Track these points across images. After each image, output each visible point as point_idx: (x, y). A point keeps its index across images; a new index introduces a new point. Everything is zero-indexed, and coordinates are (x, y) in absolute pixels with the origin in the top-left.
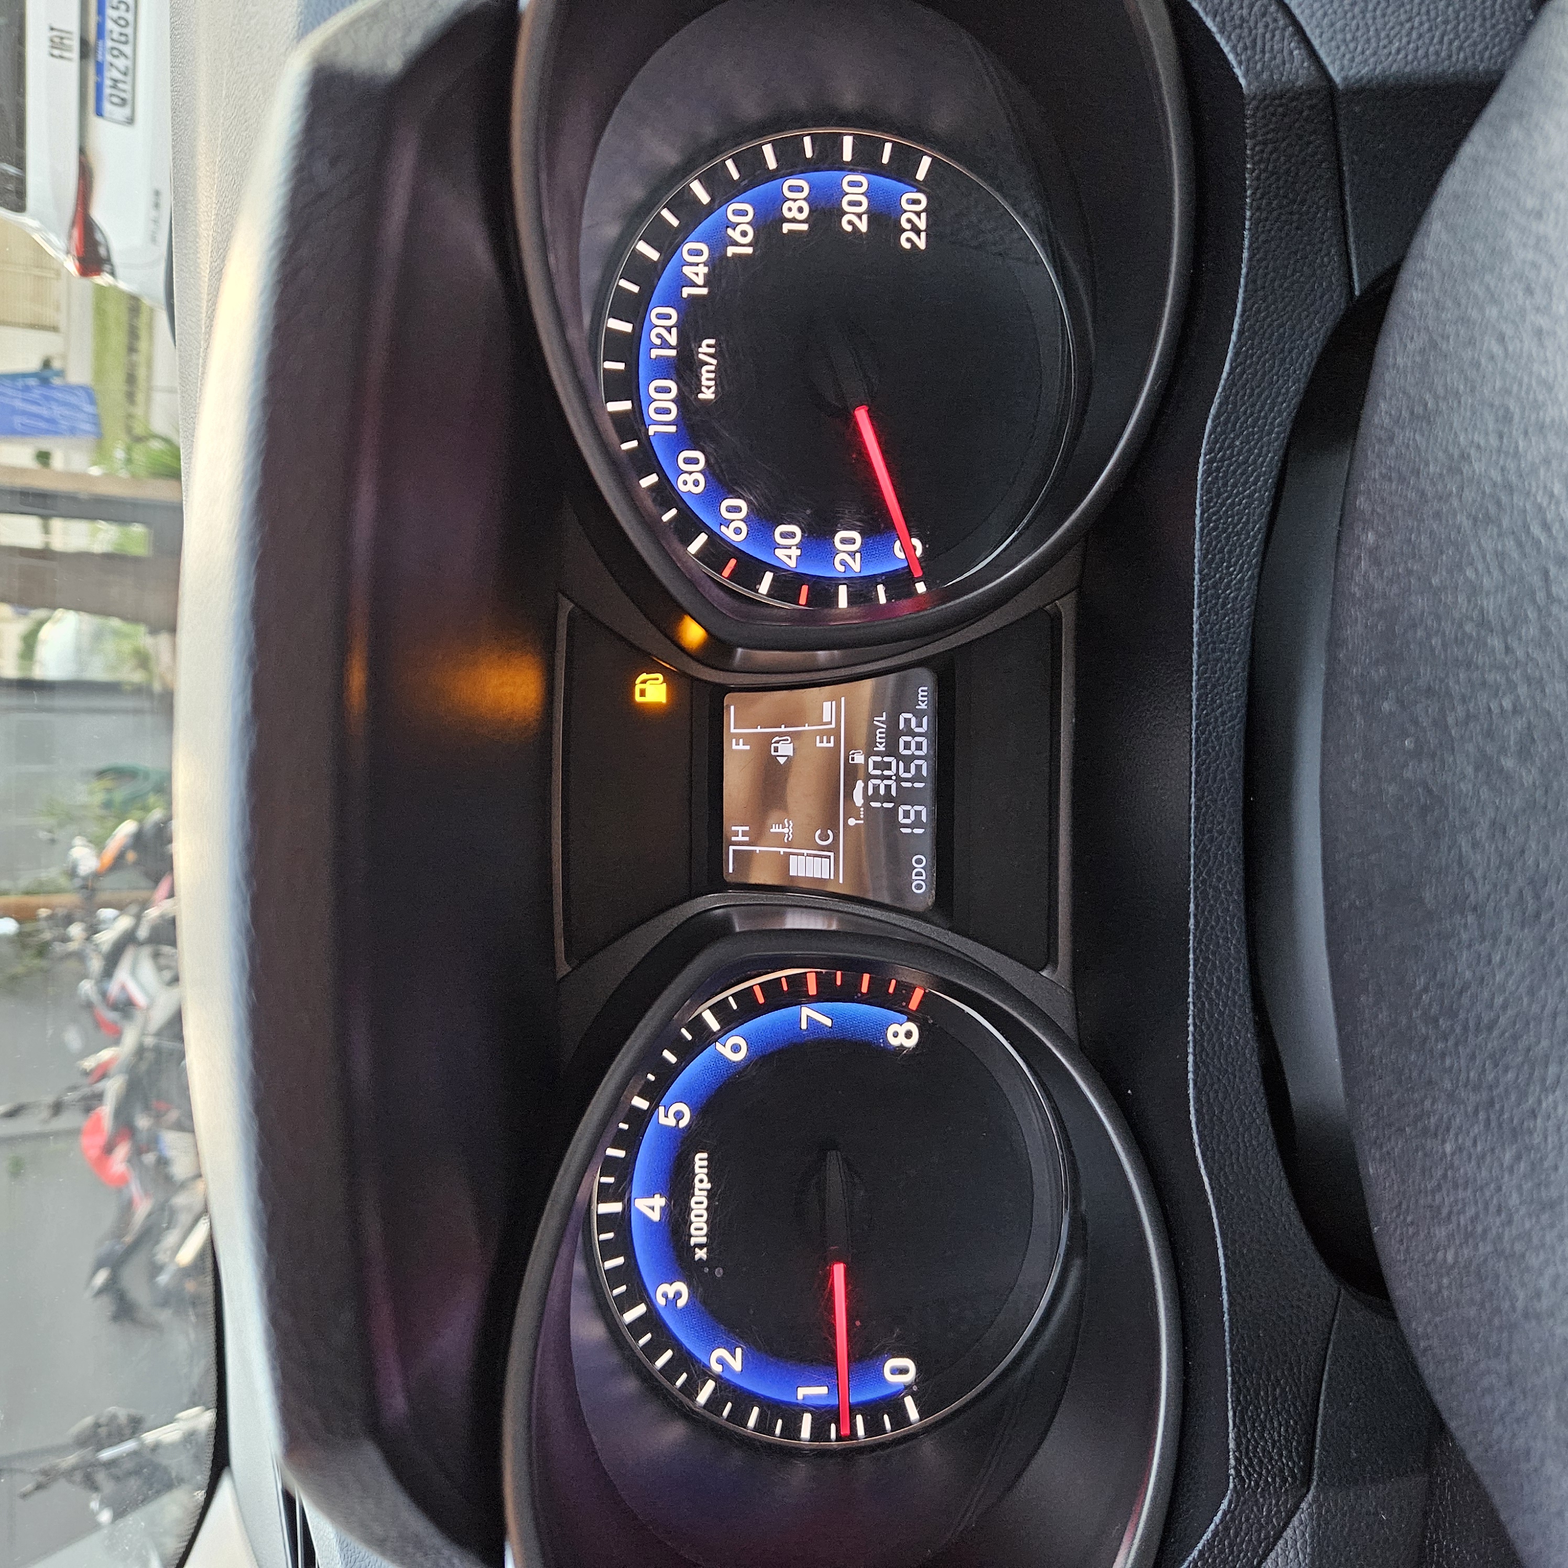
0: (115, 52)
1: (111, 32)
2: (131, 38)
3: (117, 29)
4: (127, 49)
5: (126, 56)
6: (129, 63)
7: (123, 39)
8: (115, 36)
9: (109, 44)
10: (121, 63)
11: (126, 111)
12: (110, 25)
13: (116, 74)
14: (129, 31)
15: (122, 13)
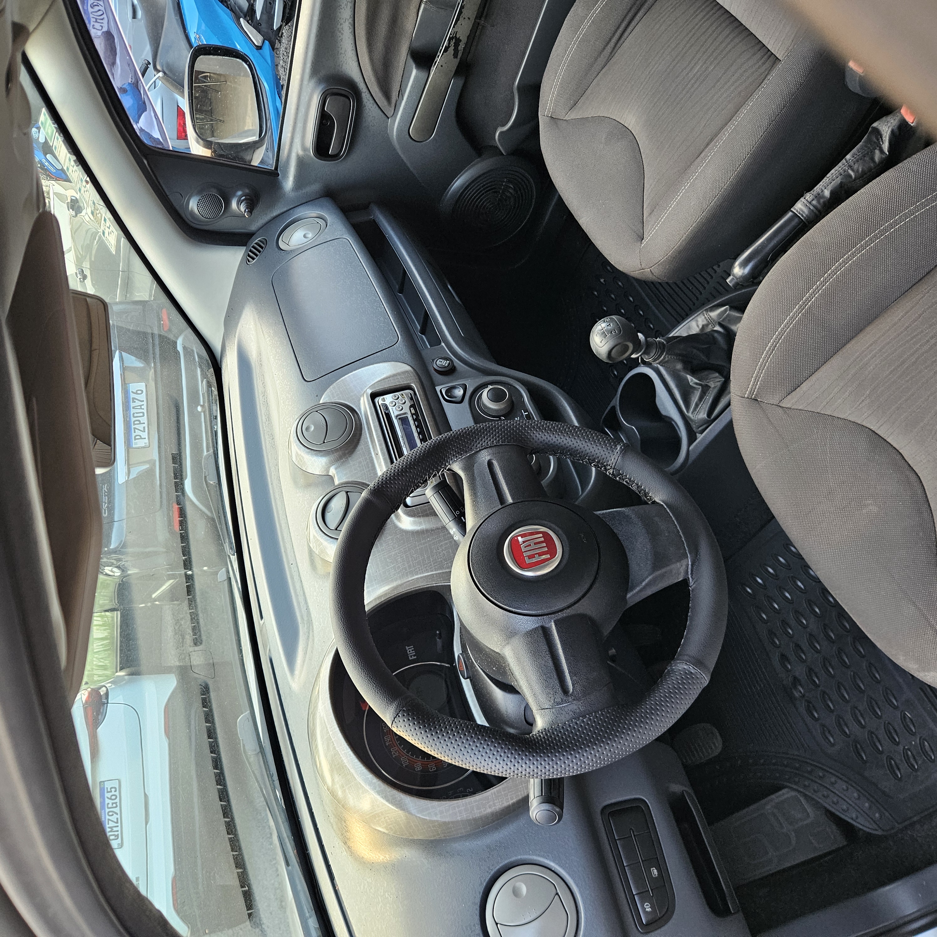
0: (110, 814)
1: (108, 804)
2: (118, 804)
3: (111, 802)
4: (117, 810)
5: (117, 814)
6: (119, 816)
7: (114, 805)
8: (110, 806)
9: (107, 810)
10: (114, 818)
11: (119, 841)
12: (107, 801)
13: (111, 824)
14: (117, 800)
15: (113, 793)
